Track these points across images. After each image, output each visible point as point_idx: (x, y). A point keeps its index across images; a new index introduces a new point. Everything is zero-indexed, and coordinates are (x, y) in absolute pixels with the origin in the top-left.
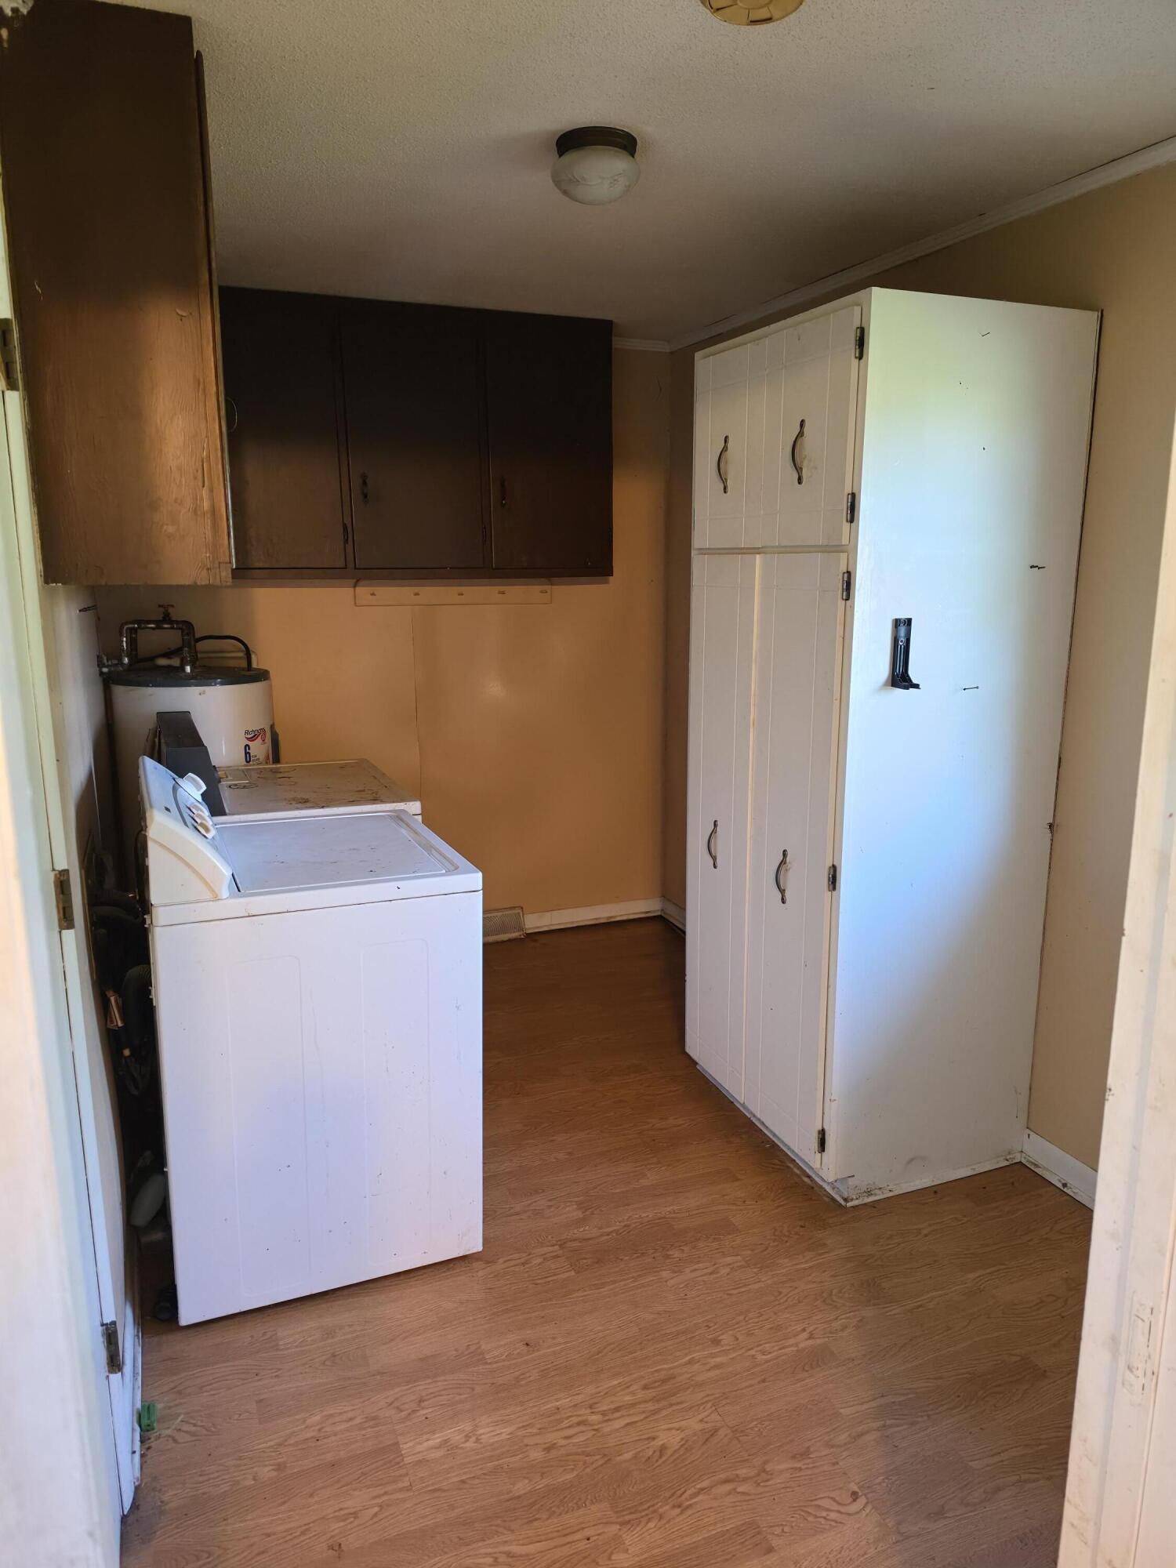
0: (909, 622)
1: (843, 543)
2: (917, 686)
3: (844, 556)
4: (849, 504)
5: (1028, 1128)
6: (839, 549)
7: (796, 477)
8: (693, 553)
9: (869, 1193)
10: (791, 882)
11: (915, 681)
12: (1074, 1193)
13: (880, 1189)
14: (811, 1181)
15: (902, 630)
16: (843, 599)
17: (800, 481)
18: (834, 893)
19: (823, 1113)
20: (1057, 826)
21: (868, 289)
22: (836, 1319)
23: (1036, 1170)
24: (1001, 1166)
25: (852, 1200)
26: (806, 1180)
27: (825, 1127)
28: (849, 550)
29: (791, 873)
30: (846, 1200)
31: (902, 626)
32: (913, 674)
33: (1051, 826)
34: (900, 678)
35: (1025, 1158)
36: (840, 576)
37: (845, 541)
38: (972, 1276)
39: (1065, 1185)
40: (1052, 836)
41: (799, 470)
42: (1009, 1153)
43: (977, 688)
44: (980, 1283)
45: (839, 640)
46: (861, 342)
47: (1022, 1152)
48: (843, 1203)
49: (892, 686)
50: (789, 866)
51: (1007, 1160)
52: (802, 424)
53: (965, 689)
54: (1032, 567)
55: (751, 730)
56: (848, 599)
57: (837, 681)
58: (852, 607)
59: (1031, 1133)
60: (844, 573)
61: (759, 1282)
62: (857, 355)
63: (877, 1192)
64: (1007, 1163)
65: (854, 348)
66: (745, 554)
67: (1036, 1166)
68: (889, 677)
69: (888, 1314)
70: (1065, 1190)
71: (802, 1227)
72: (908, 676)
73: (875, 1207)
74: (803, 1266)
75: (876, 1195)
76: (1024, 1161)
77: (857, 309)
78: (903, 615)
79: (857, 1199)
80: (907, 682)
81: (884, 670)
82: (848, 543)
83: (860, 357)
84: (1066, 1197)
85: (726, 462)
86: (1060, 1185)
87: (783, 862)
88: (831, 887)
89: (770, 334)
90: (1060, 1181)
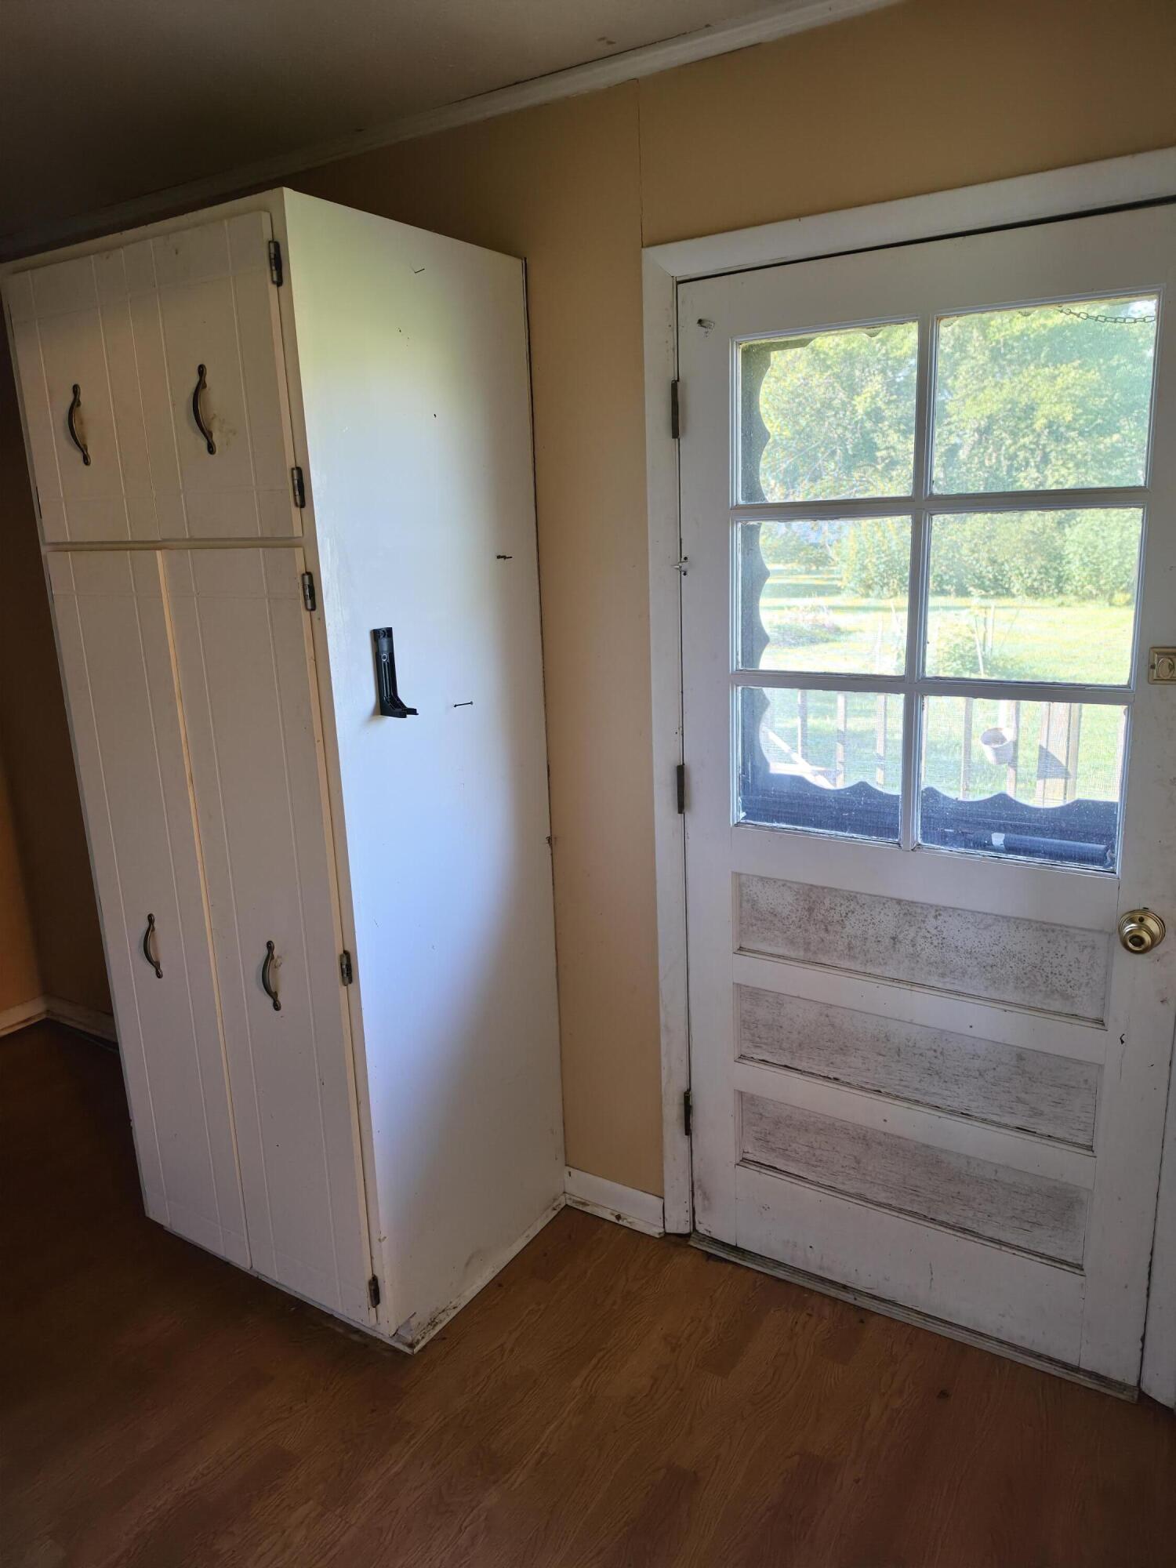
0: (389, 632)
1: (295, 535)
2: (413, 712)
3: (299, 552)
4: (296, 482)
5: (566, 1165)
6: (291, 543)
7: (204, 444)
8: (44, 550)
9: (433, 1323)
10: (286, 980)
11: (408, 705)
12: (630, 1223)
13: (443, 1311)
14: (361, 1336)
15: (384, 642)
16: (307, 609)
17: (211, 449)
18: (350, 986)
19: (372, 1258)
20: (555, 838)
21: (276, 190)
22: (460, 1530)
23: (584, 1209)
24: (552, 1217)
25: (418, 1342)
26: (355, 1337)
27: (377, 1274)
28: (308, 543)
29: (282, 970)
30: (411, 1346)
31: (382, 638)
32: (405, 696)
33: (549, 839)
34: (390, 705)
35: (570, 1199)
36: (299, 580)
37: (297, 532)
38: (577, 1382)
39: (618, 1217)
40: (552, 849)
41: (207, 434)
42: (555, 1200)
43: (471, 703)
44: (589, 1388)
45: (310, 664)
46: (277, 262)
47: (564, 1192)
48: (408, 1350)
49: (382, 714)
50: (279, 961)
51: (555, 1209)
52: (201, 370)
53: (455, 706)
54: (499, 557)
55: (190, 789)
56: (314, 608)
57: (316, 717)
58: (322, 619)
59: (571, 1170)
60: (303, 575)
61: (350, 1527)
62: (275, 279)
63: (441, 1316)
64: (555, 1213)
65: (268, 269)
66: (134, 549)
67: (584, 1204)
68: (377, 702)
69: (513, 1489)
70: (621, 1222)
71: (373, 1411)
72: (399, 700)
73: (444, 1339)
74: (396, 1469)
75: (441, 1321)
76: (569, 1203)
77: (265, 216)
78: (381, 625)
79: (423, 1338)
80: (400, 707)
81: (368, 695)
82: (301, 535)
83: (279, 283)
84: (624, 1231)
85: (82, 423)
86: (613, 1219)
87: (270, 957)
88: (347, 980)
89: (128, 244)
90: (612, 1214)
